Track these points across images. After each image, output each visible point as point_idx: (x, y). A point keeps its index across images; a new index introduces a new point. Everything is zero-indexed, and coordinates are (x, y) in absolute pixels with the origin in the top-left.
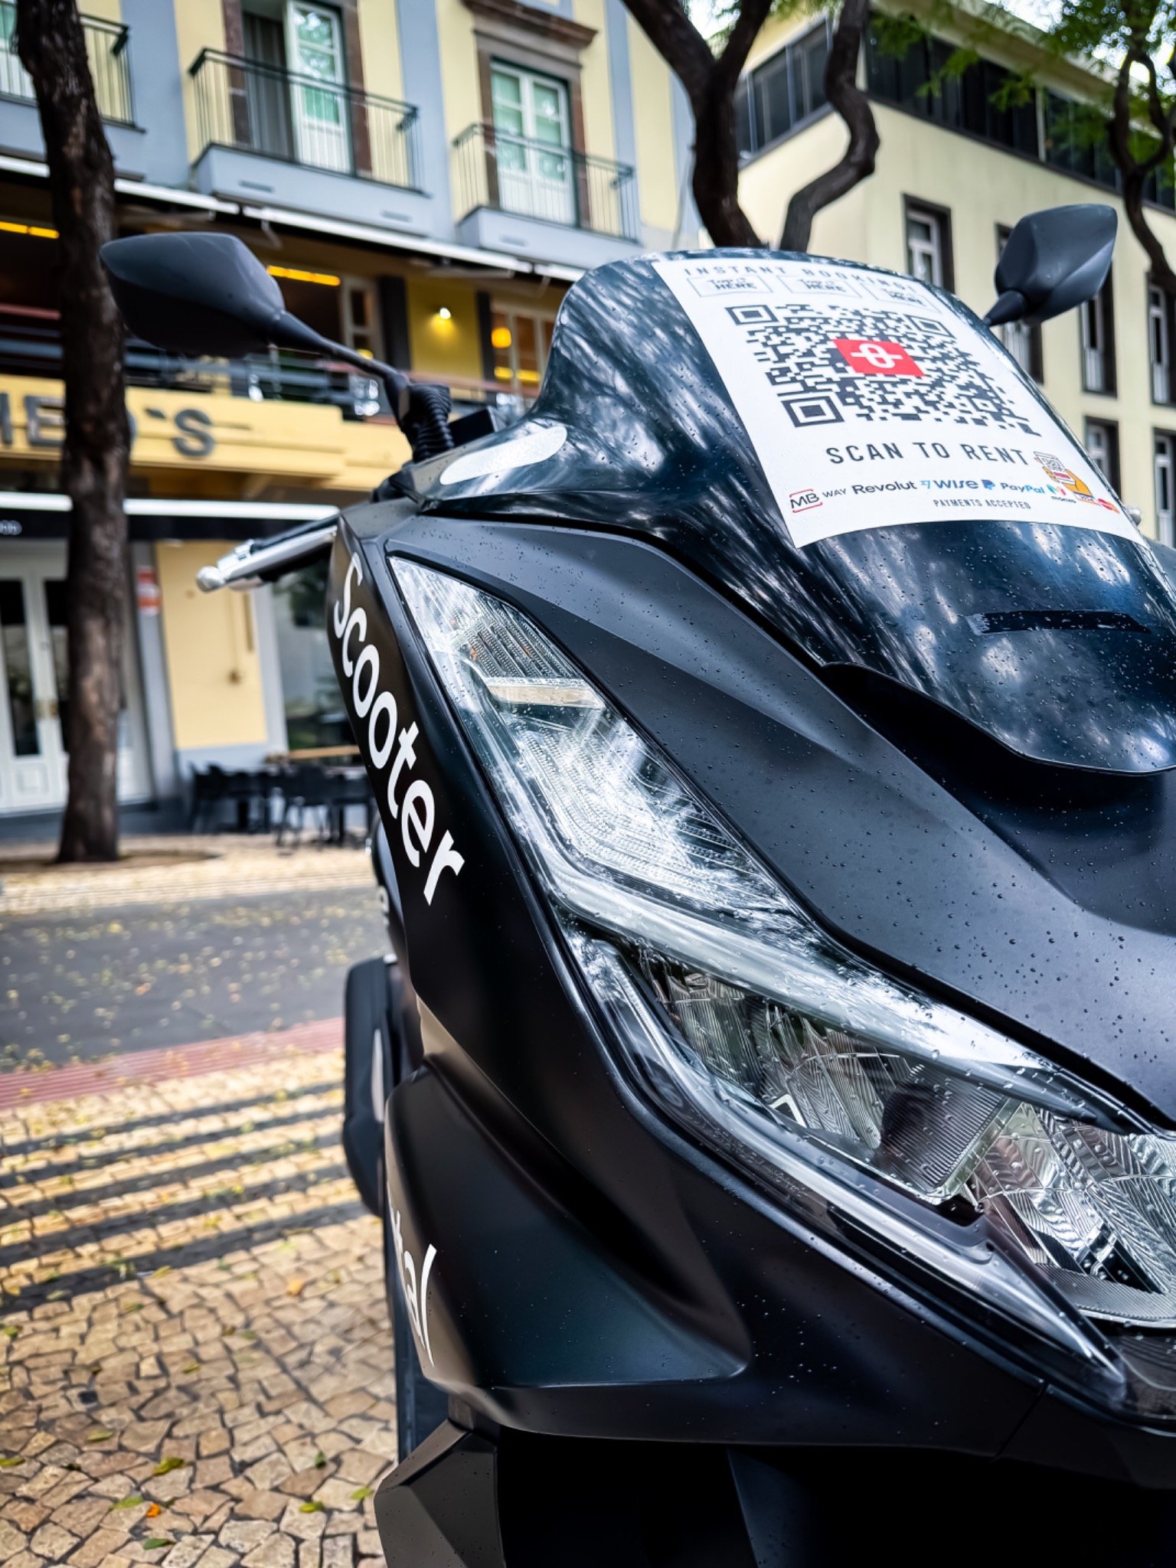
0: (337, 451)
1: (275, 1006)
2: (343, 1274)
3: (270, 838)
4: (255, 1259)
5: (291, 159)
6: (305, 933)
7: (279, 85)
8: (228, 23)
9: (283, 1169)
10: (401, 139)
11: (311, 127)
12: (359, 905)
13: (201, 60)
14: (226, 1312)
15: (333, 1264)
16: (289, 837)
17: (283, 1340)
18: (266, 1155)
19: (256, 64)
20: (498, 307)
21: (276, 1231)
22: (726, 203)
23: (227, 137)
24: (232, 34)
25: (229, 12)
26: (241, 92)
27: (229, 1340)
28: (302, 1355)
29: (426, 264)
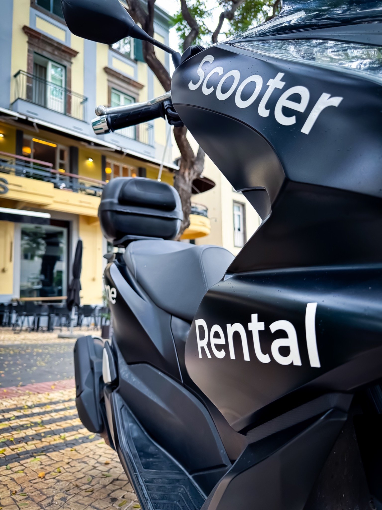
0: (51, 197)
1: (19, 378)
2: (61, 469)
3: (11, 328)
4: (22, 465)
5: (45, 107)
6: (27, 356)
7: (43, 84)
8: (28, 64)
9: (30, 432)
10: (81, 107)
11: (53, 99)
12: (47, 349)
13: (18, 73)
14: (12, 485)
15: (57, 466)
16: (18, 328)
17: (39, 496)
18: (22, 427)
19: (36, 77)
20: (108, 160)
21: (31, 454)
22: (183, 137)
23: (24, 97)
24: (30, 68)
25: (29, 61)
26: (31, 85)
27: (14, 497)
28: (49, 500)
29: (86, 144)
